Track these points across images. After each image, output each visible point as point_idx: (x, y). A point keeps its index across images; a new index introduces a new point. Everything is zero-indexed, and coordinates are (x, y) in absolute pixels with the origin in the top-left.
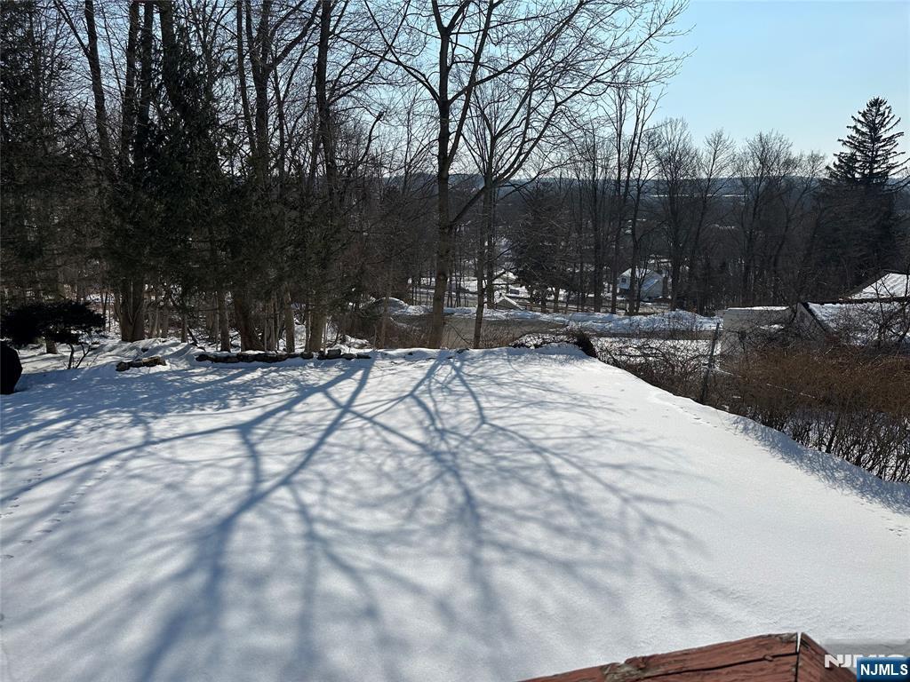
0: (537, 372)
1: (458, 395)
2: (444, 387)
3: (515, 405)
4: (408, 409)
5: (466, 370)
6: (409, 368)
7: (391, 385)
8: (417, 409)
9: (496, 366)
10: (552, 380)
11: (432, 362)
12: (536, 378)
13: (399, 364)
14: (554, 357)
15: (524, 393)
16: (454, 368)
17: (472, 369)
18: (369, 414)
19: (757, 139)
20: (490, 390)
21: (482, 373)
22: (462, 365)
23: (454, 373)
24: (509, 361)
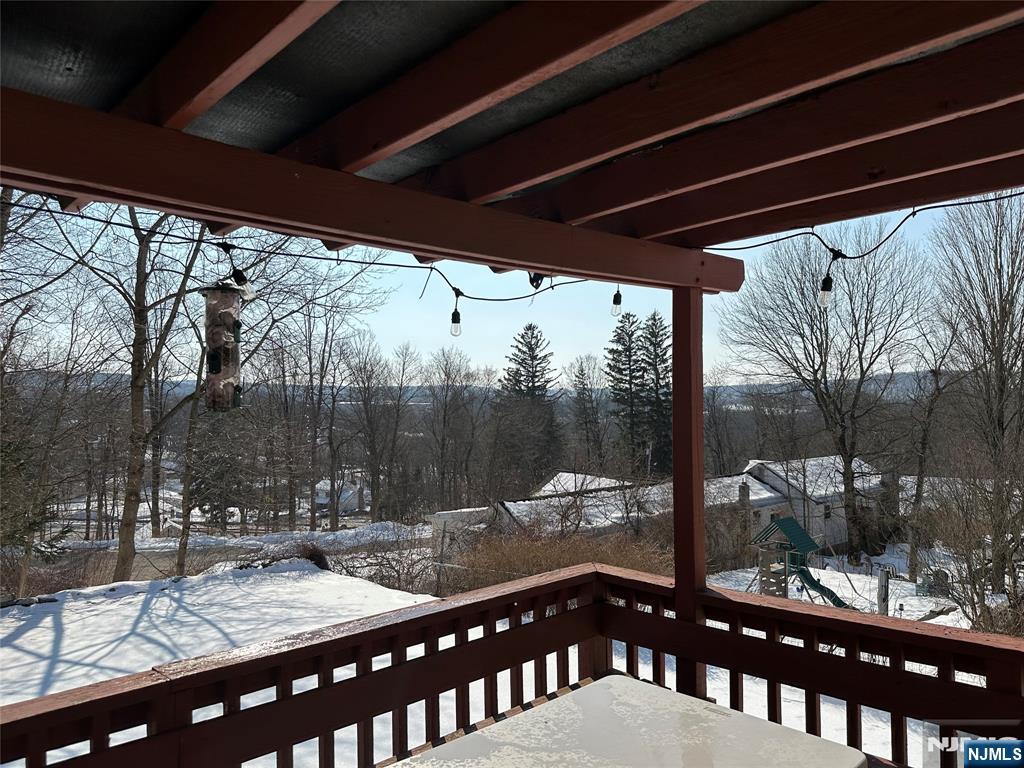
0: (273, 591)
1: (192, 625)
2: (170, 620)
3: (262, 626)
4: (136, 647)
5: (188, 599)
6: (114, 606)
7: (100, 627)
8: (148, 646)
9: (223, 592)
10: (292, 597)
11: (142, 597)
12: (274, 598)
13: (98, 604)
14: (286, 574)
15: (266, 614)
16: (172, 599)
17: (195, 598)
18: (88, 660)
19: (440, 353)
20: (228, 615)
21: (210, 600)
22: (182, 595)
23: (175, 605)
24: (237, 584)
